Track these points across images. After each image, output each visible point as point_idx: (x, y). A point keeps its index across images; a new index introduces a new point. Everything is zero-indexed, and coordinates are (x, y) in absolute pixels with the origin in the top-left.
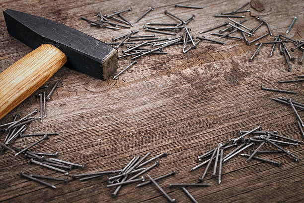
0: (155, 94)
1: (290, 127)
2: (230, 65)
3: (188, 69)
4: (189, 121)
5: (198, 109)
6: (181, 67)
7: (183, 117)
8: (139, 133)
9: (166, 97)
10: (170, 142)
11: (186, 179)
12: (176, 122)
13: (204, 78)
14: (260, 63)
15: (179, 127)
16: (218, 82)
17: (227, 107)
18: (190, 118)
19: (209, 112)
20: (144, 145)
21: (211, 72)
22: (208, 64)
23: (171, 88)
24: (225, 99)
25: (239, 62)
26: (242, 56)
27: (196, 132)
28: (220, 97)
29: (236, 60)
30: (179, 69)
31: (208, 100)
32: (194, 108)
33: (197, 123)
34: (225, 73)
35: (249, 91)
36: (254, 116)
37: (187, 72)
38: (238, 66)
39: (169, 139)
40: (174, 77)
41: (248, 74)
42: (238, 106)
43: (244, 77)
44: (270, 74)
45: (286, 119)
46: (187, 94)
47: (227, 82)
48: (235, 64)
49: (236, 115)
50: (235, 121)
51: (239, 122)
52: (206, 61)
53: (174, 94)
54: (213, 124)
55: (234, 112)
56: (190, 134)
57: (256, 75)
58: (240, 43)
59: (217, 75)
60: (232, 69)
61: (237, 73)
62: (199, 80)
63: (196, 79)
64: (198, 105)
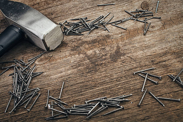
0: (68, 67)
2: (115, 48)
3: (91, 51)
4: (81, 84)
5: (89, 77)
6: (87, 49)
7: (79, 81)
8: (53, 90)
9: (74, 69)
10: (68, 97)
12: (74, 85)
13: (98, 56)
14: (133, 47)
15: (75, 88)
16: (105, 59)
17: (105, 76)
18: (82, 82)
19: (94, 79)
21: (103, 52)
22: (103, 47)
23: (78, 63)
24: (106, 71)
25: (122, 46)
26: (124, 42)
27: (83, 91)
28: (103, 70)
29: (120, 45)
30: (86, 51)
31: (96, 71)
32: (87, 76)
33: (85, 86)
34: (111, 53)
35: (121, 65)
36: (118, 83)
37: (90, 52)
39: (68, 95)
40: (81, 56)
41: (124, 54)
42: (111, 75)
43: (121, 56)
44: (137, 54)
45: (136, 85)
46: (86, 67)
47: (110, 59)
48: (118, 48)
49: (108, 82)
50: (106, 85)
51: (109, 86)
52: (102, 46)
53: (78, 67)
54: (94, 86)
55: (107, 80)
56: (80, 93)
57: (128, 55)
58: (126, 33)
59: (106, 55)
60: (116, 51)
61: (118, 54)
62: (95, 58)
63: (93, 57)
64: (89, 74)
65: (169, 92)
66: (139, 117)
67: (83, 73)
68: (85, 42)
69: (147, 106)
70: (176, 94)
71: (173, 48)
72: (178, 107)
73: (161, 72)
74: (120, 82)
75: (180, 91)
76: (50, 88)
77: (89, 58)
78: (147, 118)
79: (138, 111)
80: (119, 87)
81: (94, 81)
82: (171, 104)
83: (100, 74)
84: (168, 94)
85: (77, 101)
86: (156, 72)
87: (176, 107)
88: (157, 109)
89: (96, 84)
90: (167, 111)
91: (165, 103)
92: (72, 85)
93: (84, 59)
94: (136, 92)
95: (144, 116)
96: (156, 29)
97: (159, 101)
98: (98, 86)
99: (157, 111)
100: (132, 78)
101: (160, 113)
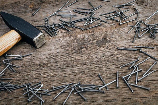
0: (58, 46)
1: (111, 75)
2: (103, 35)
4: (65, 62)
6: (79, 33)
7: (63, 60)
8: (40, 64)
9: (62, 48)
10: (50, 71)
12: (59, 62)
13: (86, 40)
14: (120, 36)
15: (58, 64)
16: (91, 44)
17: (87, 58)
21: (92, 38)
23: (67, 44)
24: (89, 54)
26: (113, 31)
27: (64, 69)
28: (87, 52)
29: (108, 33)
30: (77, 34)
31: (81, 52)
32: (71, 56)
33: (67, 64)
34: (98, 39)
35: (104, 51)
36: (97, 66)
37: (80, 36)
40: (72, 38)
41: (110, 41)
42: (93, 58)
43: (106, 43)
44: (122, 43)
45: (113, 70)
46: (73, 48)
47: (96, 44)
48: (106, 35)
49: (89, 63)
50: (86, 66)
51: (88, 67)
52: (92, 32)
53: (66, 47)
54: (75, 66)
55: (88, 61)
56: (61, 69)
57: (113, 43)
58: (116, 23)
59: (93, 40)
60: (103, 38)
61: (104, 40)
62: (83, 42)
63: (82, 40)
64: (74, 55)
66: (107, 99)
67: (69, 53)
70: (148, 82)
71: (157, 41)
72: (146, 95)
74: (99, 65)
76: (37, 62)
77: (77, 40)
78: (114, 100)
79: (108, 93)
80: (97, 69)
81: (76, 61)
82: (141, 91)
83: (83, 55)
85: (57, 76)
87: (144, 95)
88: (125, 94)
89: (77, 64)
90: (134, 97)
91: (134, 90)
92: (56, 62)
93: (73, 41)
94: (111, 76)
95: (112, 98)
96: (145, 22)
97: (130, 87)
98: (79, 66)
99: (125, 96)
100: (111, 63)
101: (128, 98)
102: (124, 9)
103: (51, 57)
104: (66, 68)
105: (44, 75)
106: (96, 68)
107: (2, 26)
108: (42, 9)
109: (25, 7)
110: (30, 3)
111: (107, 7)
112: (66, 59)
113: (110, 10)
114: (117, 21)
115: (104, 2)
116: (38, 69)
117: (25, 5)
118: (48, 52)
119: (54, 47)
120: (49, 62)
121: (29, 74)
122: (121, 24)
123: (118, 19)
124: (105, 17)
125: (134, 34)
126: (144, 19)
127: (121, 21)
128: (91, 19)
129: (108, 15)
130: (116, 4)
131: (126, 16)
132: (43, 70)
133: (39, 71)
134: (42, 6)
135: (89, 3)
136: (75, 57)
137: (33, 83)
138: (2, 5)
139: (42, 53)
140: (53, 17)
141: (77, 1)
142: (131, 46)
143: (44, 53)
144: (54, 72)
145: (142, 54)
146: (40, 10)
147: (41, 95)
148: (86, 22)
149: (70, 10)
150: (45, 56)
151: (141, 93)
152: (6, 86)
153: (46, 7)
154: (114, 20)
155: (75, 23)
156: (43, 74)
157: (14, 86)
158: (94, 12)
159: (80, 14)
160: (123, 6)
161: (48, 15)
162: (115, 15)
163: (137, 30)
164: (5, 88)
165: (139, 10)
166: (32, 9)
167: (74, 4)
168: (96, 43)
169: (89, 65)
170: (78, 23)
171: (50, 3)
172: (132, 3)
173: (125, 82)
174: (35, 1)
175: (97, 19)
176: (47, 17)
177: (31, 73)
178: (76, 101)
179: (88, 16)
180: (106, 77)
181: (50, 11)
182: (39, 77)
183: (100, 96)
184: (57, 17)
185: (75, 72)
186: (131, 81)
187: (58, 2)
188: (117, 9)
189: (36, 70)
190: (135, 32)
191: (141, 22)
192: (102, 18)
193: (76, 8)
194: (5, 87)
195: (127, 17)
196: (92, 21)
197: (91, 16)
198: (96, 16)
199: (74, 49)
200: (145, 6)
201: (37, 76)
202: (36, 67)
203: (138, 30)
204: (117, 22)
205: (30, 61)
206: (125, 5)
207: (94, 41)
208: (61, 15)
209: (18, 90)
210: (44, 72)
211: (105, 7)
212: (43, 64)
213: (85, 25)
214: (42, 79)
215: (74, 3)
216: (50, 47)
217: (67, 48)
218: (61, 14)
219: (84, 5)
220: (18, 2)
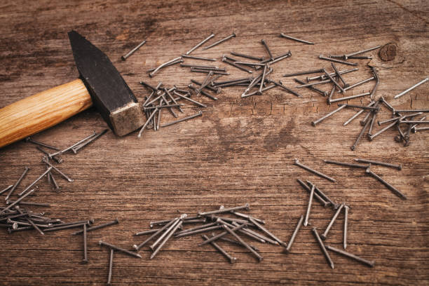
0: (172, 139)
1: (288, 221)
2: (285, 124)
3: (231, 118)
4: (182, 180)
5: (203, 169)
6: (226, 114)
7: (179, 173)
8: (121, 178)
9: (181, 146)
10: (143, 197)
11: (124, 242)
12: (168, 177)
13: (241, 133)
14: (324, 130)
15: (166, 183)
16: (252, 142)
17: (236, 176)
18: (186, 177)
19: (212, 176)
20: (115, 192)
21: (255, 127)
22: (260, 117)
23: (194, 136)
24: (242, 165)
25: (299, 123)
26: (309, 116)
27: (178, 194)
28: (239, 161)
29: (297, 122)
30: (221, 116)
31: (223, 160)
32: (200, 166)
33: (187, 185)
34: (270, 133)
35: (281, 162)
36: (257, 195)
37: (228, 121)
38: (293, 128)
39: (145, 194)
40: (208, 123)
41: (298, 141)
42: (250, 177)
43: (289, 143)
44: (326, 148)
45: (294, 210)
46: (206, 147)
47: (262, 145)
48: (291, 125)
49: (238, 187)
50: (231, 194)
51: (236, 196)
52: (259, 114)
53: (191, 144)
54: (204, 190)
55: (238, 183)
56: (170, 195)
57: (306, 145)
58: (321, 100)
59: (258, 134)
60: (282, 130)
61: (285, 136)
62: (233, 135)
63: (230, 132)
64: (207, 164)
65: (358, 241)
66: (269, 276)
67: (195, 159)
68: (228, 98)
69: (298, 258)
70: (372, 248)
71: (412, 152)
72: (363, 278)
73: (360, 195)
74: (262, 195)
75: (385, 245)
76: (116, 173)
77: (220, 130)
78: (285, 281)
79: (272, 262)
80: (256, 203)
81: (209, 180)
82: (352, 267)
83: (228, 168)
84: (354, 245)
85: (159, 209)
86: (349, 193)
87: (359, 276)
88: (313, 270)
89: (211, 186)
90: (334, 279)
91: (337, 262)
92: (162, 177)
93: (210, 132)
94: (286, 224)
95: (279, 277)
96: (391, 104)
97: (327, 254)
98: (214, 192)
99: (312, 273)
100: (291, 192)
101: (318, 279)
102: (345, 65)
103: (150, 165)
104: (181, 194)
105: (128, 205)
106: (254, 202)
107: (47, 77)
108: (146, 48)
109: (108, 37)
110: (119, 30)
111: (303, 58)
112: (187, 173)
113: (310, 64)
114: (323, 93)
115: (301, 44)
116: (115, 189)
117: (108, 33)
118: (147, 151)
119: (161, 140)
120: (144, 175)
121: (92, 198)
122: (331, 101)
123: (326, 89)
124: (296, 81)
125: (359, 128)
126: (390, 95)
127: (334, 93)
128: (260, 82)
129: (304, 77)
130: (329, 52)
131: (346, 83)
132: (128, 193)
133: (118, 195)
134: (149, 39)
135: (263, 43)
136: (208, 169)
137: (98, 219)
138: (55, 27)
139: (131, 152)
140: (171, 68)
141: (235, 36)
142: (347, 158)
143: (136, 152)
144: (152, 199)
145: (371, 178)
146: (142, 48)
147: (112, 251)
148: (248, 89)
149: (215, 54)
150: (137, 160)
151: (353, 271)
152: (35, 219)
153: (157, 43)
154: (315, 90)
155: (222, 87)
156: (126, 201)
157: (53, 223)
158: (272, 66)
159: (235, 66)
160: (344, 58)
161: (160, 62)
162: (320, 79)
163: (367, 120)
164: (32, 226)
165: (382, 73)
166: (122, 45)
167: (226, 43)
168: (265, 142)
169: (239, 192)
170: (227, 89)
171: (168, 35)
172: (368, 53)
173: (318, 242)
174: (133, 27)
175: (276, 85)
176: (157, 66)
177: (98, 197)
178: (195, 273)
179: (255, 74)
180: (274, 226)
181: (166, 54)
182: (114, 209)
183: (252, 268)
184: (180, 70)
185: (203, 204)
186: (334, 241)
187: (187, 33)
188: (328, 64)
189: (110, 190)
190: (362, 124)
191: (381, 101)
192: (289, 83)
193: (229, 53)
194: (31, 222)
195: (348, 85)
196: (264, 86)
197: (262, 75)
198: (275, 78)
199: (209, 150)
200: (398, 65)
201: (111, 205)
202: (112, 184)
203: (371, 121)
204: (324, 95)
205: (100, 168)
206: (349, 58)
207: (259, 136)
208: (189, 67)
209: (62, 233)
210: (129, 197)
211: (299, 56)
212: (130, 178)
213: (243, 95)
214: (121, 213)
215: (227, 40)
216: (152, 141)
217: (192, 147)
218: (190, 62)
219: (249, 46)
220: (93, 24)
